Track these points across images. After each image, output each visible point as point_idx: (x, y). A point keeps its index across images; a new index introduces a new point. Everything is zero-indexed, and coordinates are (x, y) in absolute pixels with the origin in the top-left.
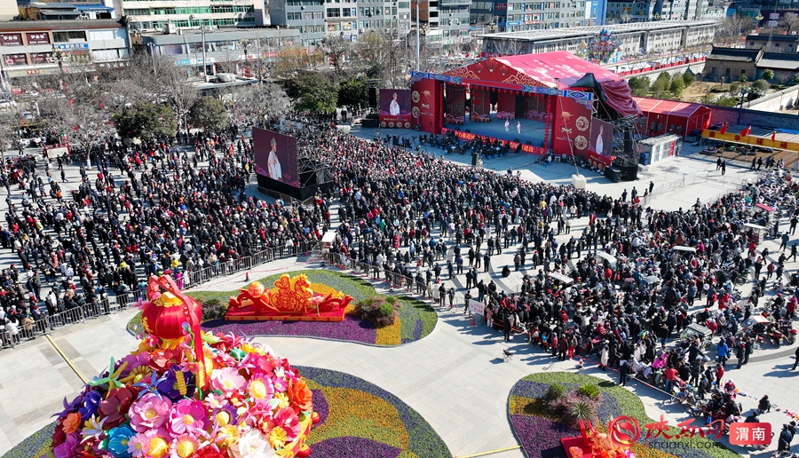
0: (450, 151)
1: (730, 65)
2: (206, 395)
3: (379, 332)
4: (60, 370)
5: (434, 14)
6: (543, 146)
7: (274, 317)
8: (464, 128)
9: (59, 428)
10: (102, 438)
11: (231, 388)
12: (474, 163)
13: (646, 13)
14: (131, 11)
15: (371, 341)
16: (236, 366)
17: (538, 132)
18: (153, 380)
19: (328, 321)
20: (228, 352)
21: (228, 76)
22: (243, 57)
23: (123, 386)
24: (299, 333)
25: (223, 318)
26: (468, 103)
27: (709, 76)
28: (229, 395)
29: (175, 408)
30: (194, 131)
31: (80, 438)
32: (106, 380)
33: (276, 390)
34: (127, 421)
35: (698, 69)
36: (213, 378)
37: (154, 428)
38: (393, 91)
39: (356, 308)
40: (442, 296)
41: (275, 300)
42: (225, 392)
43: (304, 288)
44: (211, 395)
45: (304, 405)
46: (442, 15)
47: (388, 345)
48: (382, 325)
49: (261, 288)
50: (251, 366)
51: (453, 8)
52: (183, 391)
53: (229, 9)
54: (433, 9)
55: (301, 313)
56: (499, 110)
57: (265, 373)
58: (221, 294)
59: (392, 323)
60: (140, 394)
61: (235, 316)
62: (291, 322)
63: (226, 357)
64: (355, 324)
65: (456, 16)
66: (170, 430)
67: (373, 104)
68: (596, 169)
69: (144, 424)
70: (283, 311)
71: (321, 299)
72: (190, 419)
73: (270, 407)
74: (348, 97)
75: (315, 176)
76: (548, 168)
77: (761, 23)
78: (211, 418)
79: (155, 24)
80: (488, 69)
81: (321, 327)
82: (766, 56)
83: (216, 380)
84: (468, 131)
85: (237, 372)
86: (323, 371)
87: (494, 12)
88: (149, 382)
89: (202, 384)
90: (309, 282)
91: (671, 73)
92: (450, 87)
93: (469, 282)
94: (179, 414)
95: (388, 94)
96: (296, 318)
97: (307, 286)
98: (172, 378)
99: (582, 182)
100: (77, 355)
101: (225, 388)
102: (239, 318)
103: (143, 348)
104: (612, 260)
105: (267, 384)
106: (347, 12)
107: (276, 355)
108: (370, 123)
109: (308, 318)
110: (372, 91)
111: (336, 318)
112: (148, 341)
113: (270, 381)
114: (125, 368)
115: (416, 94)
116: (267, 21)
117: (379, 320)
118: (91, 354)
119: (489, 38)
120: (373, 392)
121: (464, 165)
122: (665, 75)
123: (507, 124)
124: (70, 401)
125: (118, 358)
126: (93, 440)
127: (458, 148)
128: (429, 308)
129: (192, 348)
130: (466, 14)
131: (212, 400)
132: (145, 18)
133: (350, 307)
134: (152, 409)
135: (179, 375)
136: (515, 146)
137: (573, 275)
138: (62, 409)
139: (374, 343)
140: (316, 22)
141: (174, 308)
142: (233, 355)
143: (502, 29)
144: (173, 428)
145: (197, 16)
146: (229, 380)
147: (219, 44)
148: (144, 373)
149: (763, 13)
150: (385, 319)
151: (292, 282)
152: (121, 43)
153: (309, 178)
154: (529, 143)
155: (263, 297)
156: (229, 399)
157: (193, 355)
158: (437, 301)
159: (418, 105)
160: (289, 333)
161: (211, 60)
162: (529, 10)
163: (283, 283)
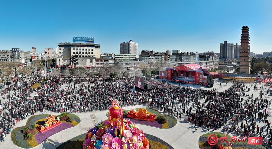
0: (174, 83)
1: (222, 67)
2: (122, 138)
3: (163, 125)
4: (92, 120)
5: (169, 59)
6: (193, 82)
7: (138, 119)
8: (176, 79)
9: (87, 134)
10: (95, 142)
11: (129, 137)
12: (180, 85)
13: (206, 60)
14: (116, 58)
15: (161, 127)
16: (130, 130)
17: (192, 79)
18: (110, 129)
19: (150, 121)
20: (128, 125)
21: (131, 69)
22: (134, 66)
23: (102, 128)
24: (143, 124)
25: (126, 116)
26: (177, 74)
27: (219, 69)
28: (128, 139)
29: (114, 139)
30: (124, 78)
31: (91, 140)
32: (99, 125)
33: (140, 140)
34: (102, 139)
35: (217, 68)
36: (124, 132)
37: (108, 144)
38: (162, 71)
39: (157, 118)
40: (178, 115)
41: (138, 114)
42: (127, 138)
43: (145, 112)
44: (123, 138)
45: (147, 146)
46: (170, 59)
47: (165, 128)
48: (164, 123)
49: (135, 111)
50: (134, 131)
51: (172, 58)
52: (116, 135)
53: (132, 58)
54: (169, 58)
55: (144, 118)
56: (183, 75)
57: (137, 134)
58: (126, 110)
59: (166, 122)
60: (106, 132)
61: (129, 116)
62: (142, 120)
63: (128, 127)
64: (157, 122)
65: (173, 60)
66: (111, 146)
67: (158, 74)
68: (205, 86)
69: (105, 142)
70: (140, 117)
71: (149, 115)
72: (117, 144)
73: (138, 146)
74: (153, 73)
75: (147, 87)
76: (195, 86)
77: (225, 61)
78: (123, 145)
79: (119, 60)
80: (181, 67)
81: (149, 123)
82: (228, 65)
83: (125, 133)
84: (177, 79)
85: (130, 132)
86: (149, 135)
87: (179, 59)
88: (108, 129)
89: (121, 134)
90: (146, 110)
91: (213, 68)
92: (173, 70)
93: (183, 111)
94: (114, 141)
95: (161, 72)
96: (143, 119)
97: (146, 111)
98: (114, 130)
99: (202, 88)
100: (96, 118)
101: (127, 136)
102: (130, 117)
103: (109, 119)
104: (214, 103)
105: (137, 138)
106: (153, 58)
107: (140, 129)
108: (158, 78)
109: (145, 120)
110: (158, 72)
111: (152, 120)
112: (110, 118)
113: (138, 137)
114: (104, 124)
115: (167, 72)
116: (138, 60)
117: (163, 121)
118: (98, 119)
119: (180, 63)
120: (163, 143)
121: (178, 86)
122: (212, 69)
123: (185, 78)
124: (91, 128)
125: (103, 121)
126: (93, 141)
127: (176, 82)
128: (174, 119)
129: (120, 122)
130: (174, 59)
131: (123, 139)
132: (118, 59)
133: (156, 118)
134: (108, 138)
135: (116, 129)
136: (188, 82)
137: (206, 107)
138: (89, 130)
139: (162, 128)
140: (147, 60)
141: (117, 110)
142: (130, 126)
143: (181, 62)
144: (112, 146)
145: (127, 59)
146: (128, 134)
147: (130, 63)
148: (108, 126)
149: (225, 59)
150: (164, 121)
151: (142, 110)
152: (113, 62)
153: (146, 87)
154: (190, 81)
155: (135, 113)
156: (128, 140)
157: (120, 124)
158: (176, 116)
159: (167, 74)
160: (141, 123)
161: (128, 66)
162: (186, 59)
163: (140, 110)
